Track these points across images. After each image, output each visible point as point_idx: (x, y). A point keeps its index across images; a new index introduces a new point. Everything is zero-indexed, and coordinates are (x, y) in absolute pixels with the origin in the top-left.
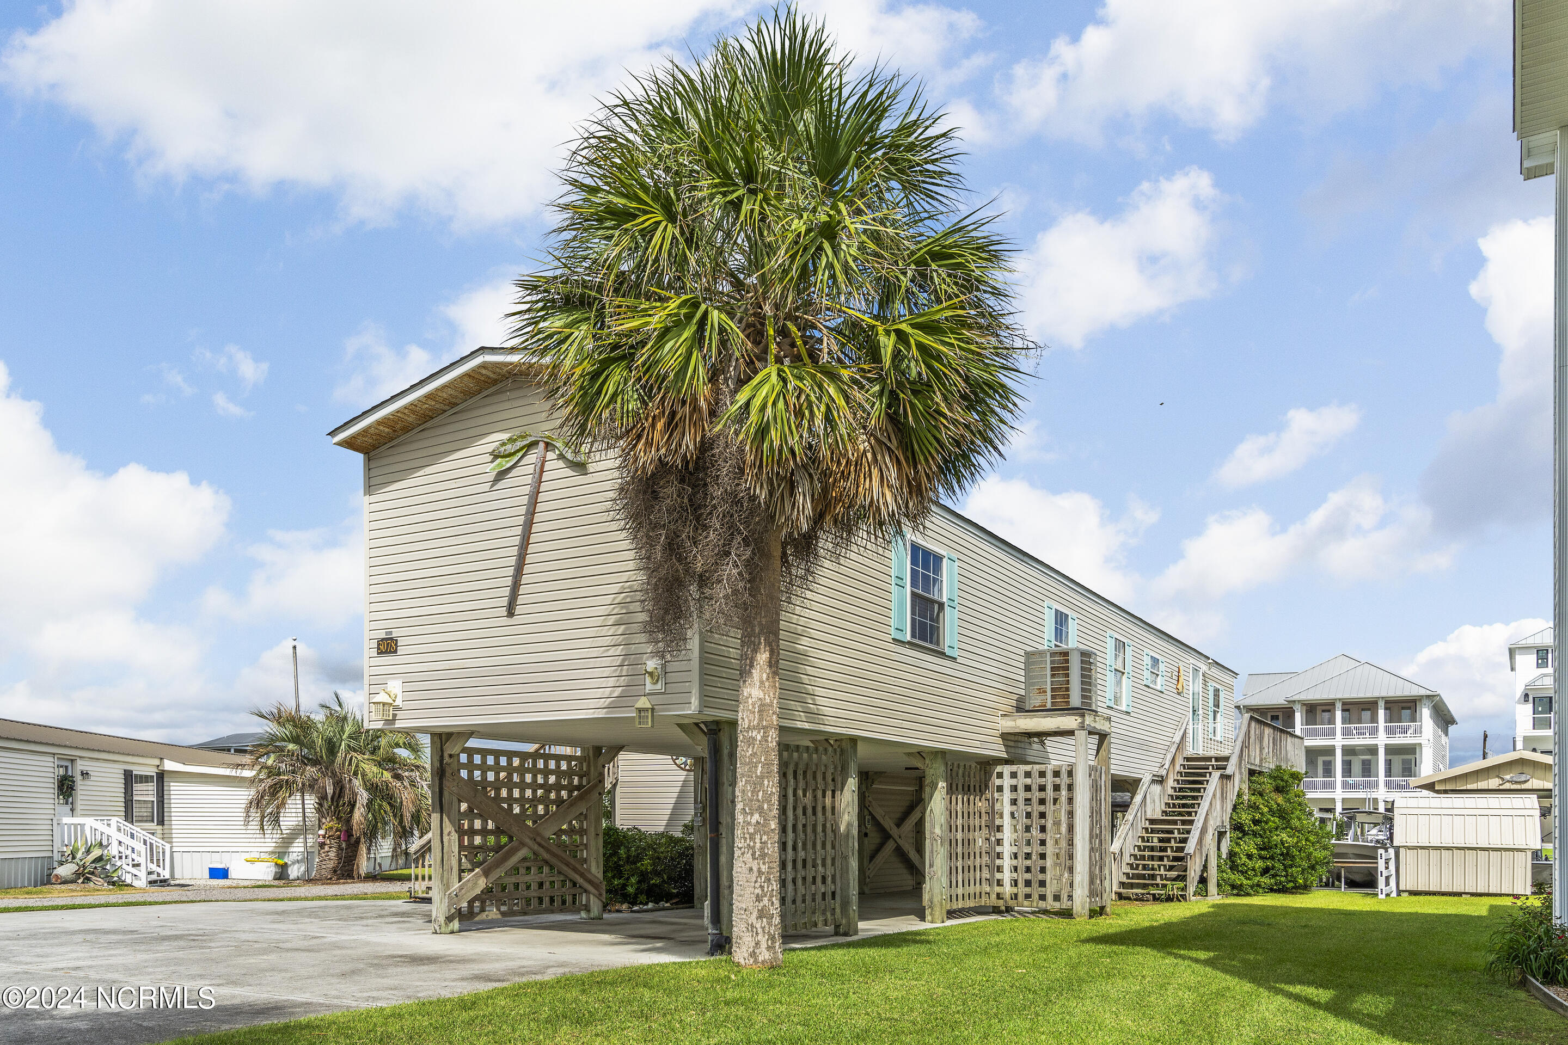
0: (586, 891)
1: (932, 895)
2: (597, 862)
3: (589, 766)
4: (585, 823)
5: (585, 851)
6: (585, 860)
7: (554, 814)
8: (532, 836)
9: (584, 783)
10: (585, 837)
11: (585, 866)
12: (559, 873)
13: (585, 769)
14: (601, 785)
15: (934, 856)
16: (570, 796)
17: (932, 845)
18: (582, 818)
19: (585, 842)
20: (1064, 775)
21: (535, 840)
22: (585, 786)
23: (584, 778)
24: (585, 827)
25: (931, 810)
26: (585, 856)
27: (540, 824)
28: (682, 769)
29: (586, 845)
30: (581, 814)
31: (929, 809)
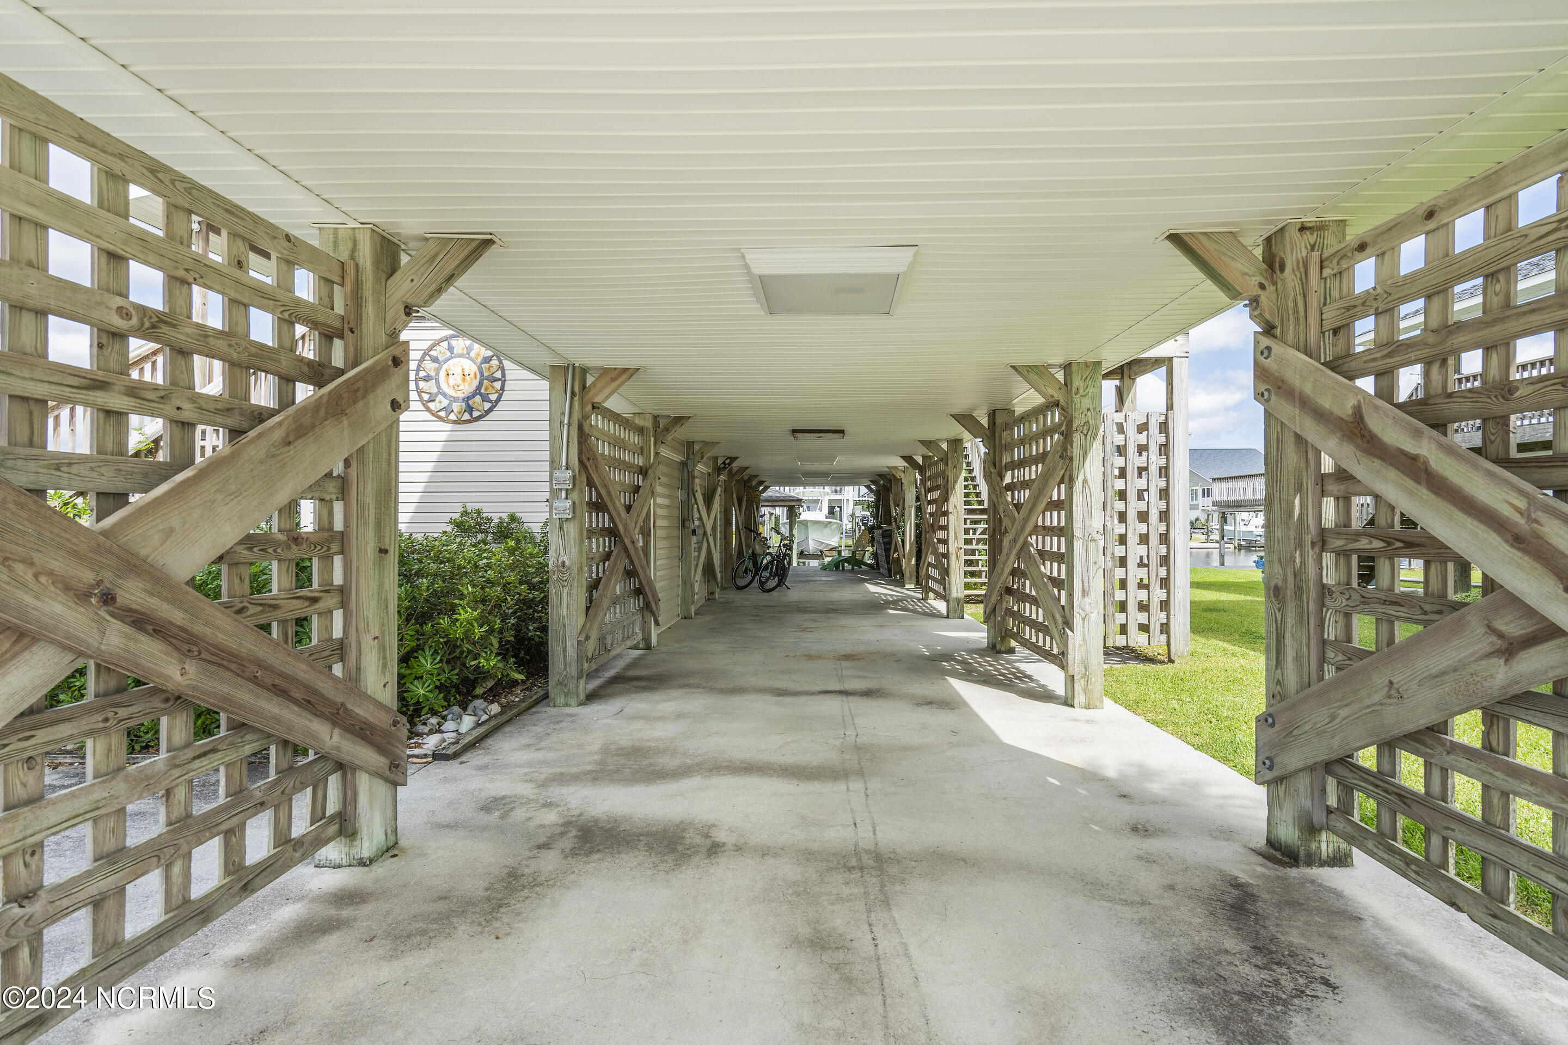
0: (340, 766)
1: (1087, 652)
2: (382, 649)
3: (356, 298)
4: (338, 507)
5: (338, 616)
6: (340, 649)
7: (217, 464)
8: (89, 576)
9: (338, 360)
10: (338, 561)
11: (337, 670)
12: (238, 727)
13: (339, 309)
14: (397, 374)
15: (1092, 573)
16: (286, 400)
17: (1087, 551)
18: (332, 488)
19: (338, 579)
20: (1154, 428)
21: (108, 599)
22: (341, 372)
23: (338, 344)
24: (338, 526)
25: (1085, 480)
26: (337, 633)
27: (144, 510)
28: (441, 419)
29: (343, 591)
30: (329, 475)
31: (1081, 477)
